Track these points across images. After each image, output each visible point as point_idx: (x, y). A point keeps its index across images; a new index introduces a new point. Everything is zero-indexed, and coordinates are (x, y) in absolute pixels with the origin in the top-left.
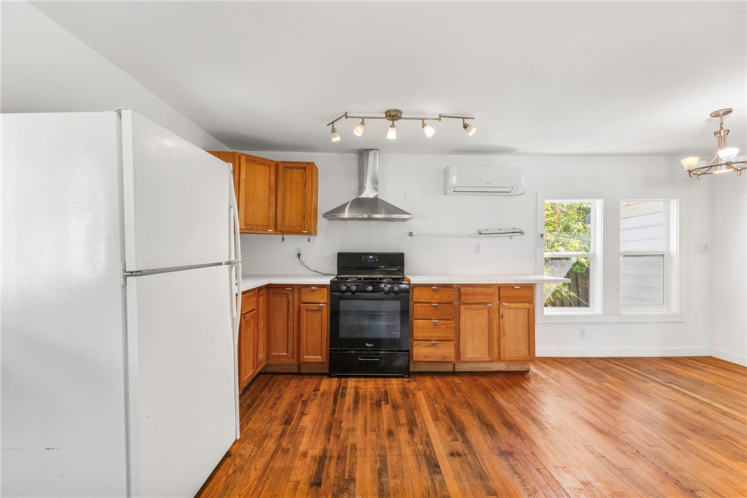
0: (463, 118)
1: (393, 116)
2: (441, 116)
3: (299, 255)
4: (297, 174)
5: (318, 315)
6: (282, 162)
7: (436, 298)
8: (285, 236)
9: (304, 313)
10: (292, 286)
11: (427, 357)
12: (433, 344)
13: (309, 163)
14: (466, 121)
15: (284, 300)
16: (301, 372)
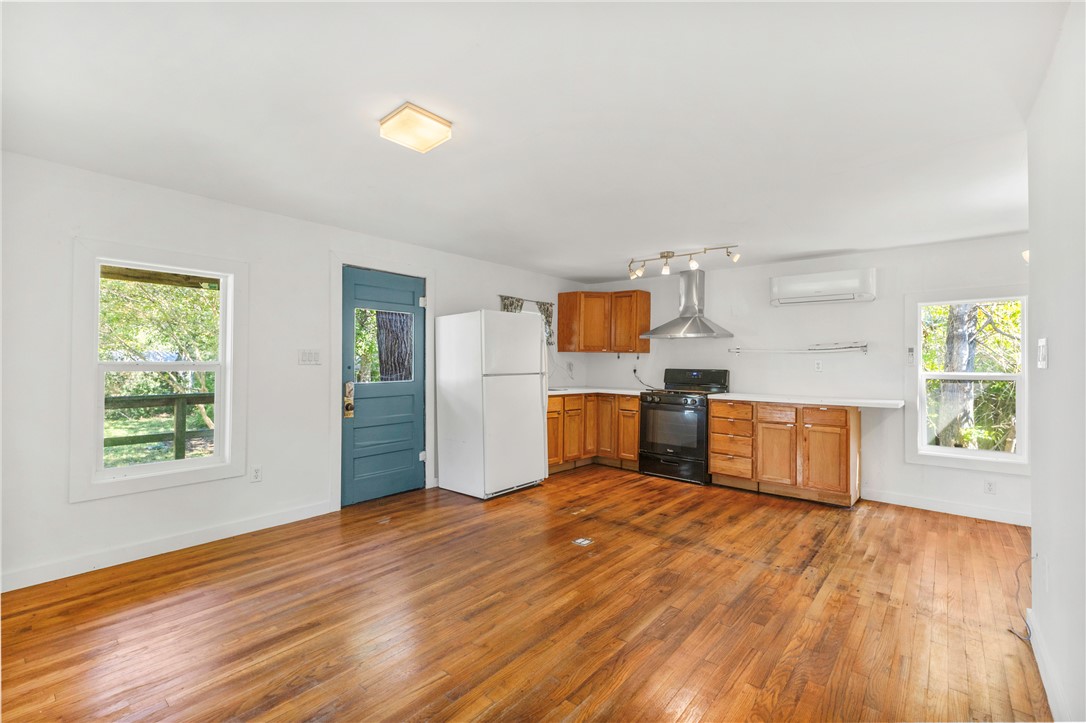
0: (727, 248)
1: (666, 256)
2: (706, 250)
3: (635, 371)
4: (625, 300)
5: (631, 420)
6: (615, 293)
7: (733, 415)
8: (621, 355)
9: (622, 418)
10: (614, 395)
11: (723, 470)
12: (730, 459)
13: (634, 291)
14: (730, 250)
15: (609, 407)
16: (621, 467)
